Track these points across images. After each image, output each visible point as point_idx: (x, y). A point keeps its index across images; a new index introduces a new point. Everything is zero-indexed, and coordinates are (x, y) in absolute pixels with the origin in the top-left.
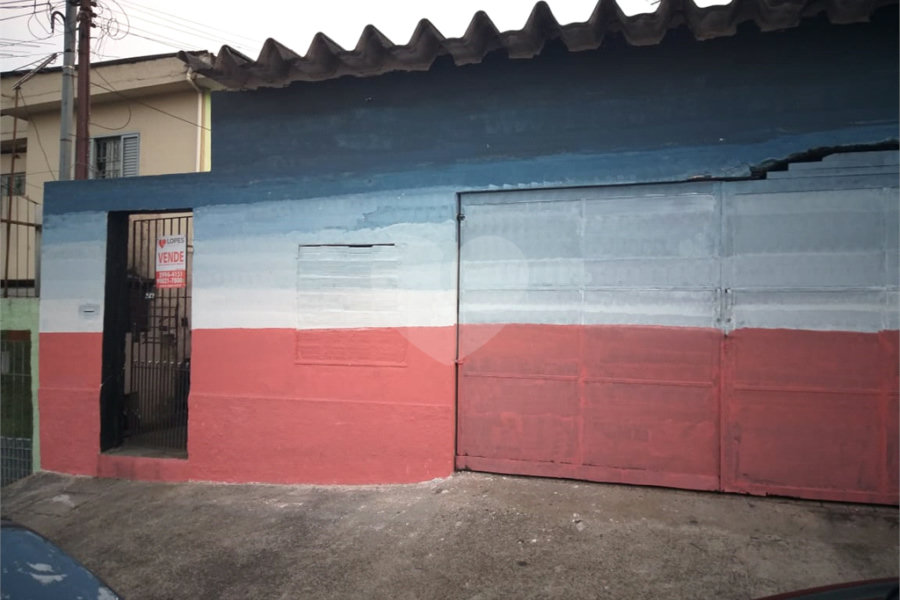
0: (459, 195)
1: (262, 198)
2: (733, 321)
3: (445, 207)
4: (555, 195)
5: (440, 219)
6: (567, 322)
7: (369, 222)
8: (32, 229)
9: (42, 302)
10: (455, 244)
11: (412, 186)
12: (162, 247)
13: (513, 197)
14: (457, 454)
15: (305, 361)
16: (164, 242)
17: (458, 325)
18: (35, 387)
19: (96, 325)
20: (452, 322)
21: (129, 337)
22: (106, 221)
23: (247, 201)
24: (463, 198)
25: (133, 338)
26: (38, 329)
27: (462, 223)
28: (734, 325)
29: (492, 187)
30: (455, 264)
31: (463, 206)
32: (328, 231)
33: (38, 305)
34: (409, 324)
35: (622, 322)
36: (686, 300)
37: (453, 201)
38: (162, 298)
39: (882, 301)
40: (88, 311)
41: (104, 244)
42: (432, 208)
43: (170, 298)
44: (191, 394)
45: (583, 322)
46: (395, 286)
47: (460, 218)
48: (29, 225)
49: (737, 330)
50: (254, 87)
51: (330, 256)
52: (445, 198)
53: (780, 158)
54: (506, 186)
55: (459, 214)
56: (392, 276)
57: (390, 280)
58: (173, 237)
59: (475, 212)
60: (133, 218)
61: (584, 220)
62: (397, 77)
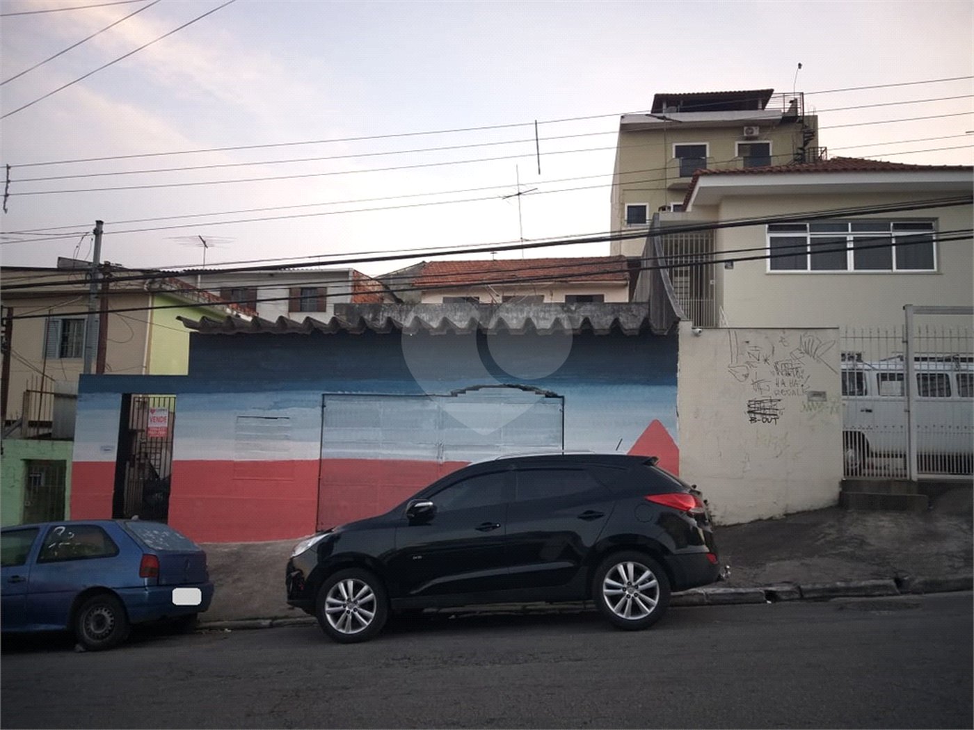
0: (323, 395)
1: (218, 391)
2: (444, 458)
3: (316, 401)
4: (369, 398)
5: (313, 407)
6: (373, 458)
7: (276, 406)
8: (53, 396)
9: (76, 443)
10: (321, 419)
11: (298, 389)
12: (152, 413)
13: (350, 398)
14: (317, 524)
15: (239, 478)
16: (154, 411)
17: (321, 460)
18: (68, 493)
19: (112, 457)
20: (318, 458)
21: (128, 464)
22: (121, 398)
23: (209, 393)
24: (326, 397)
25: (131, 464)
26: (72, 459)
27: (325, 408)
28: (444, 460)
29: (339, 392)
30: (320, 429)
31: (325, 401)
32: (253, 410)
33: (73, 445)
34: (295, 459)
35: (398, 458)
36: (425, 449)
37: (320, 398)
38: (151, 442)
39: (500, 450)
40: (106, 450)
41: (119, 412)
42: (310, 401)
43: (156, 443)
44: (171, 496)
45: (380, 458)
46: (288, 439)
47: (323, 406)
48: (51, 393)
49: (445, 462)
50: (216, 333)
51: (254, 423)
52: (316, 396)
53: (463, 388)
54: (346, 393)
55: (323, 404)
56: (286, 434)
57: (286, 436)
58: (160, 408)
59: (332, 404)
60: (133, 396)
61: (382, 410)
62: (293, 335)
